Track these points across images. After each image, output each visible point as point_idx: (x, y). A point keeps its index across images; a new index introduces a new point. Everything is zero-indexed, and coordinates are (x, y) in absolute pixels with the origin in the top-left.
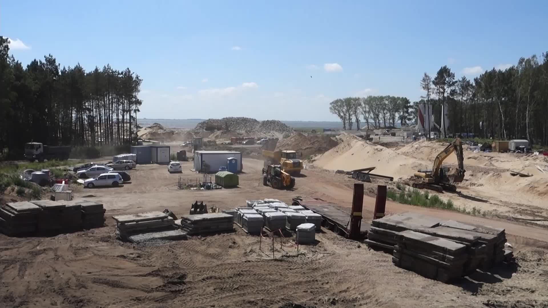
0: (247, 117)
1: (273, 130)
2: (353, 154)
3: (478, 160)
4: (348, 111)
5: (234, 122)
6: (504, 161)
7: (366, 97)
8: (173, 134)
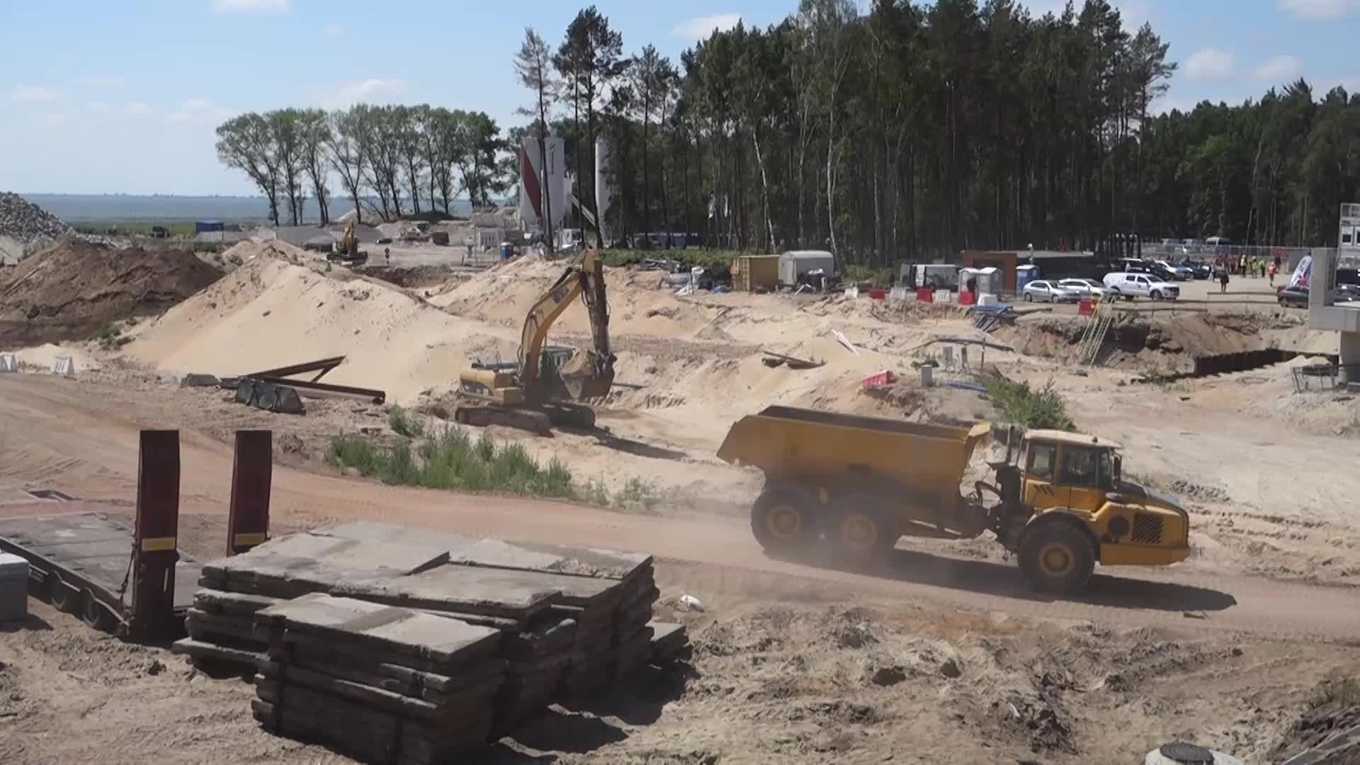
2: (266, 314)
3: (680, 319)
4: (283, 156)
6: (763, 320)
7: (346, 109)
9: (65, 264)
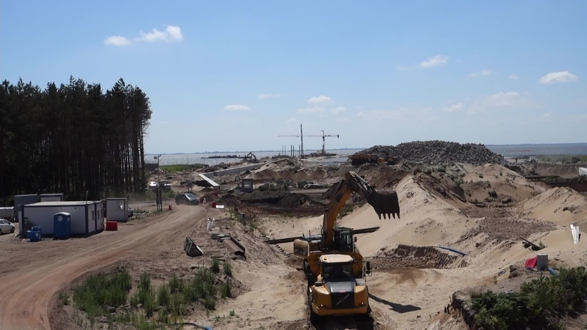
0: (443, 140)
1: (464, 160)
5: (417, 149)
8: (296, 172)
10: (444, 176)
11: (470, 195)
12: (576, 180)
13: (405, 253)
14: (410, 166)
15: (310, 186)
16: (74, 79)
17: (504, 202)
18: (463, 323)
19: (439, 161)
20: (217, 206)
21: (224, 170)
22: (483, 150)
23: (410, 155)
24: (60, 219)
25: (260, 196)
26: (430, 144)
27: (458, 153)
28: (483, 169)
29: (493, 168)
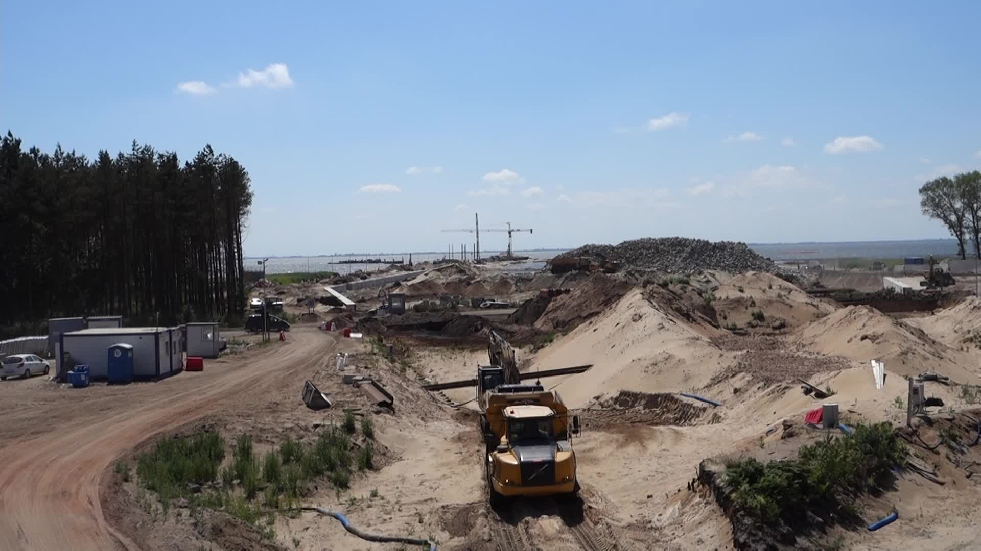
0: (685, 237)
1: (717, 266)
5: (648, 249)
8: (469, 284)
9: (586, 293)
10: (687, 290)
11: (725, 318)
12: (879, 295)
13: (630, 404)
14: (637, 275)
15: (489, 305)
16: (138, 145)
17: (774, 328)
18: (715, 506)
19: (680, 268)
20: (352, 335)
21: (361, 281)
22: (744, 251)
23: (637, 259)
24: (118, 354)
25: (416, 320)
26: (666, 242)
27: (708, 256)
28: (744, 280)
29: (758, 277)
